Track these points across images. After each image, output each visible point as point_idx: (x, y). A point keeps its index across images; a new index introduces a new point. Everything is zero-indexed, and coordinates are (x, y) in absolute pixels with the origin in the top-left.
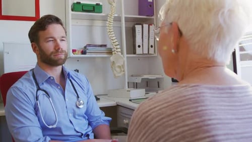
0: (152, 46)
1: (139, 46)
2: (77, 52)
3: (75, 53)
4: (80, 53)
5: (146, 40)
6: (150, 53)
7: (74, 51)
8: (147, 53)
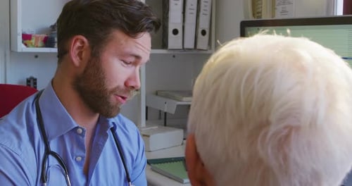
0: (204, 33)
1: (175, 32)
2: (33, 41)
3: (27, 42)
4: (40, 43)
5: (191, 18)
6: (199, 47)
7: (26, 37)
8: (192, 47)
